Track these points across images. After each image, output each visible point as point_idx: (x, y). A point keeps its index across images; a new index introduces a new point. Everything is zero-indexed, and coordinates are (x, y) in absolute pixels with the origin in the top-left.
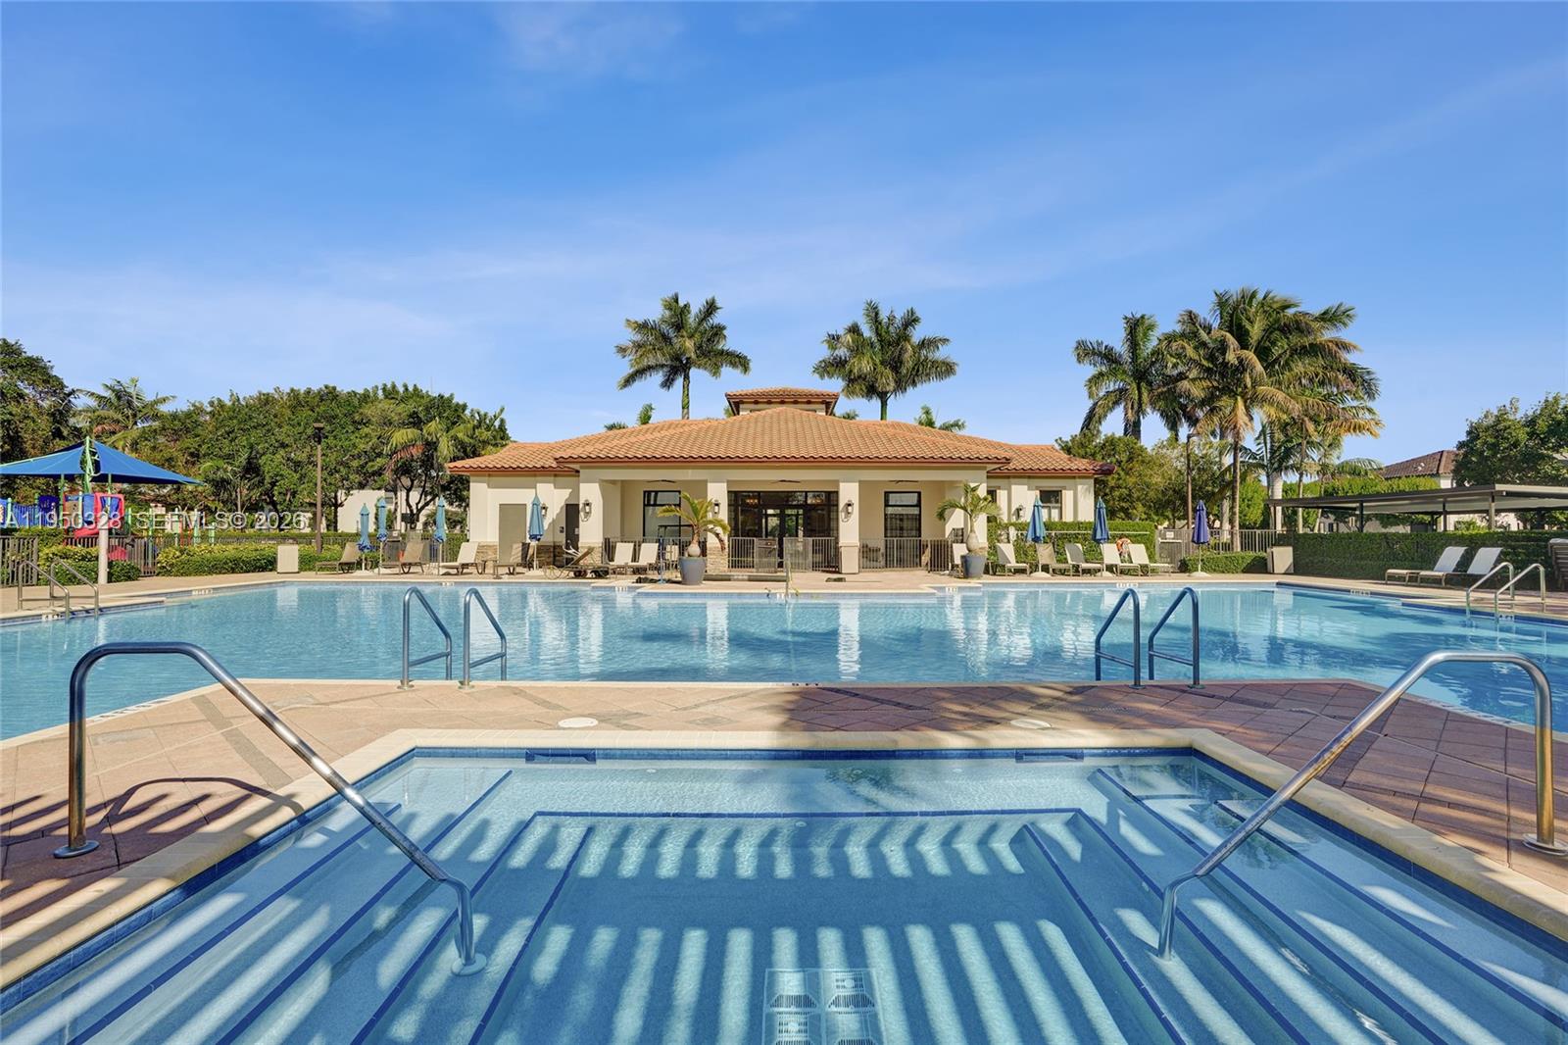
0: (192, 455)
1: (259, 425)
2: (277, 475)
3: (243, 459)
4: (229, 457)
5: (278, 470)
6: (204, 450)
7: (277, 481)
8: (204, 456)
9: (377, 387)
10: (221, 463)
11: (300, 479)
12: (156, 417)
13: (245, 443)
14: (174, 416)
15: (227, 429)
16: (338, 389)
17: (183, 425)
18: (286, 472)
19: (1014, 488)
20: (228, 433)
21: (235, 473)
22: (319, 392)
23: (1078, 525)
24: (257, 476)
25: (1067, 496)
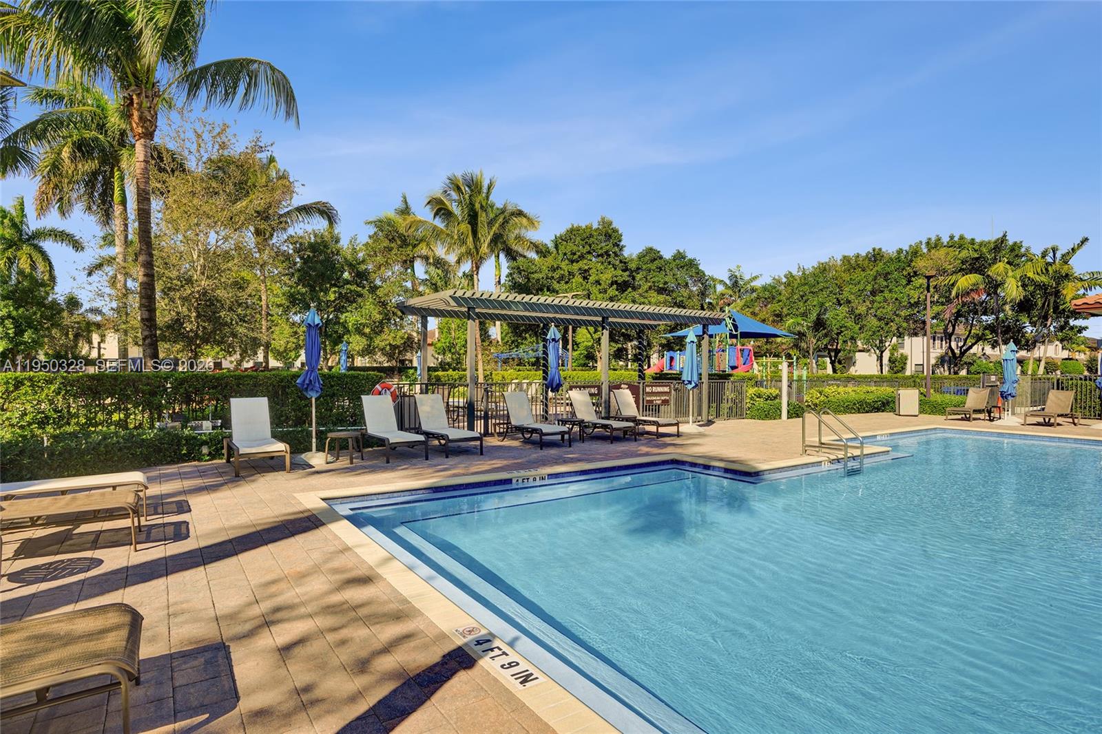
0: (777, 316)
1: (824, 288)
2: (841, 327)
3: (813, 316)
4: (804, 315)
5: (843, 322)
6: (785, 311)
7: (842, 332)
8: (786, 316)
9: (921, 242)
10: (800, 320)
11: (860, 329)
12: (753, 290)
13: (815, 303)
14: (765, 288)
15: (801, 293)
16: (883, 250)
17: (769, 294)
18: (850, 323)
20: (802, 297)
21: (808, 328)
22: (867, 256)
24: (824, 329)
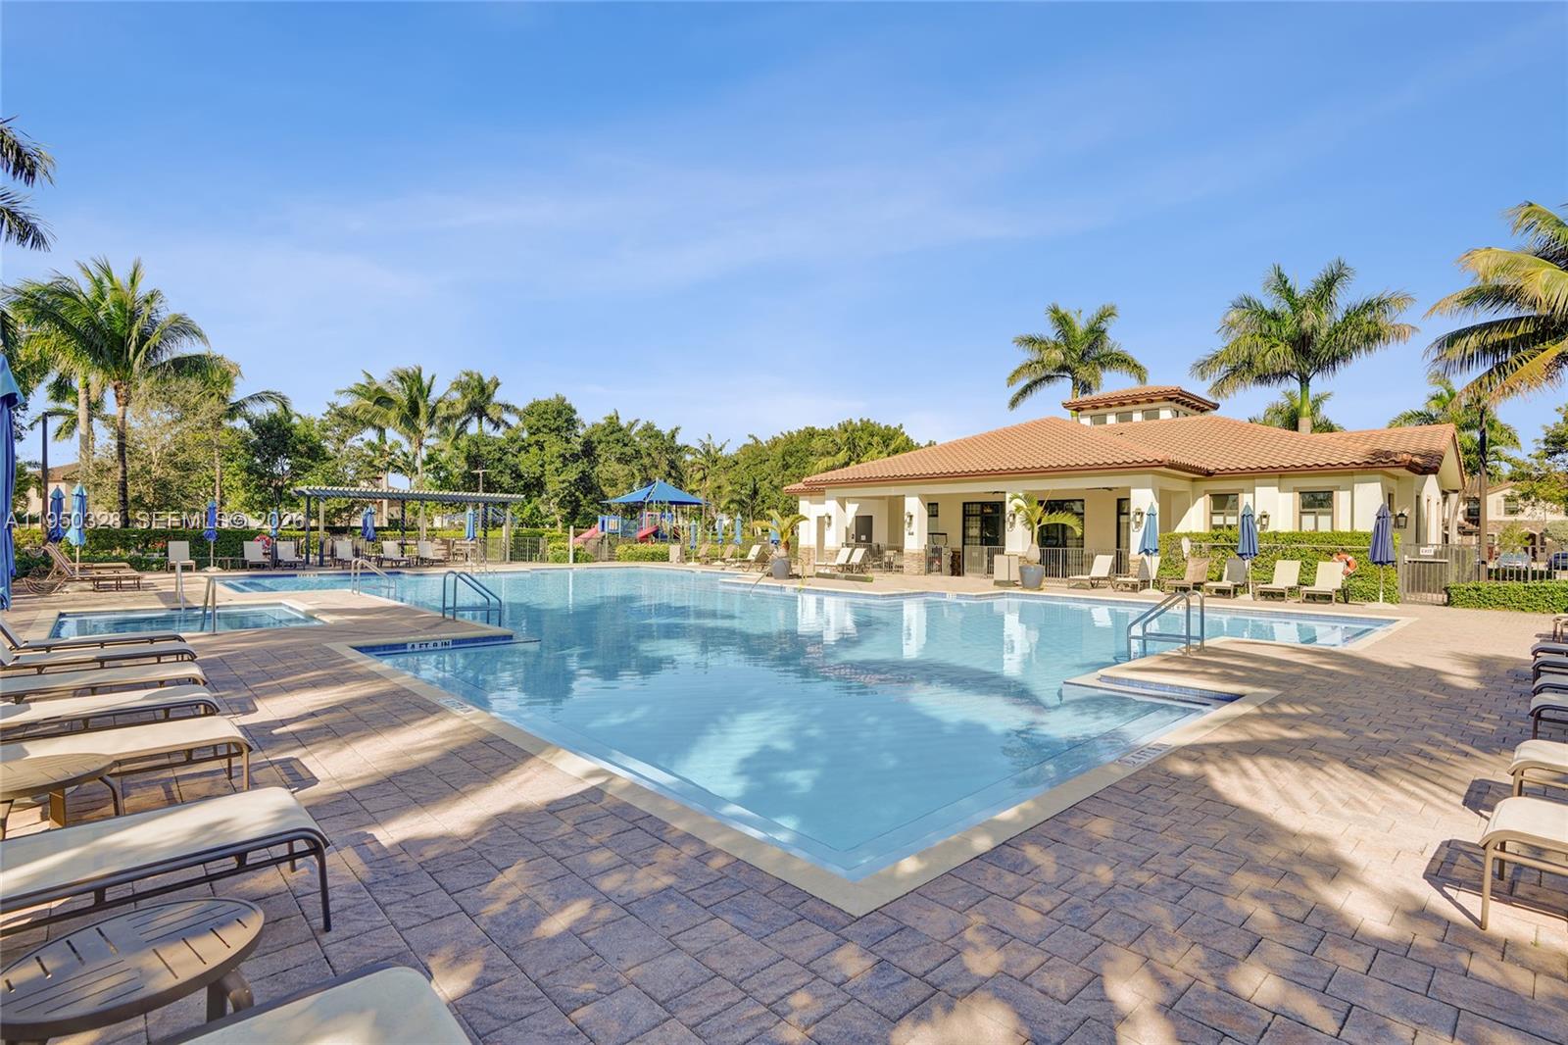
19: (1258, 489)
23: (1355, 536)
25: (1342, 498)
